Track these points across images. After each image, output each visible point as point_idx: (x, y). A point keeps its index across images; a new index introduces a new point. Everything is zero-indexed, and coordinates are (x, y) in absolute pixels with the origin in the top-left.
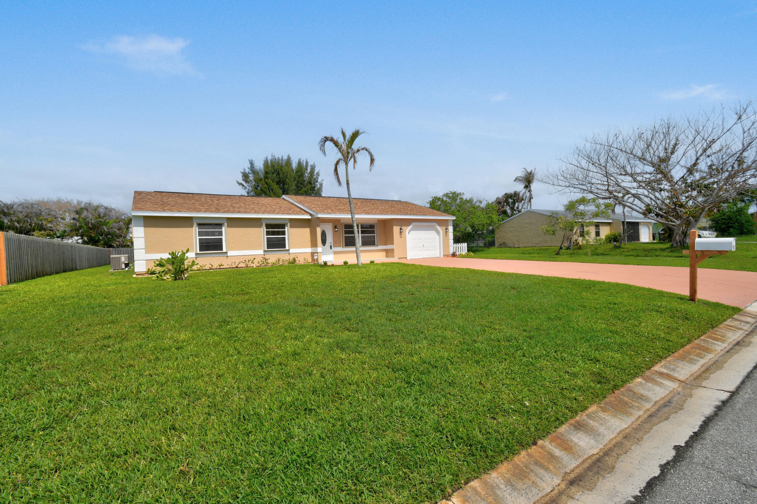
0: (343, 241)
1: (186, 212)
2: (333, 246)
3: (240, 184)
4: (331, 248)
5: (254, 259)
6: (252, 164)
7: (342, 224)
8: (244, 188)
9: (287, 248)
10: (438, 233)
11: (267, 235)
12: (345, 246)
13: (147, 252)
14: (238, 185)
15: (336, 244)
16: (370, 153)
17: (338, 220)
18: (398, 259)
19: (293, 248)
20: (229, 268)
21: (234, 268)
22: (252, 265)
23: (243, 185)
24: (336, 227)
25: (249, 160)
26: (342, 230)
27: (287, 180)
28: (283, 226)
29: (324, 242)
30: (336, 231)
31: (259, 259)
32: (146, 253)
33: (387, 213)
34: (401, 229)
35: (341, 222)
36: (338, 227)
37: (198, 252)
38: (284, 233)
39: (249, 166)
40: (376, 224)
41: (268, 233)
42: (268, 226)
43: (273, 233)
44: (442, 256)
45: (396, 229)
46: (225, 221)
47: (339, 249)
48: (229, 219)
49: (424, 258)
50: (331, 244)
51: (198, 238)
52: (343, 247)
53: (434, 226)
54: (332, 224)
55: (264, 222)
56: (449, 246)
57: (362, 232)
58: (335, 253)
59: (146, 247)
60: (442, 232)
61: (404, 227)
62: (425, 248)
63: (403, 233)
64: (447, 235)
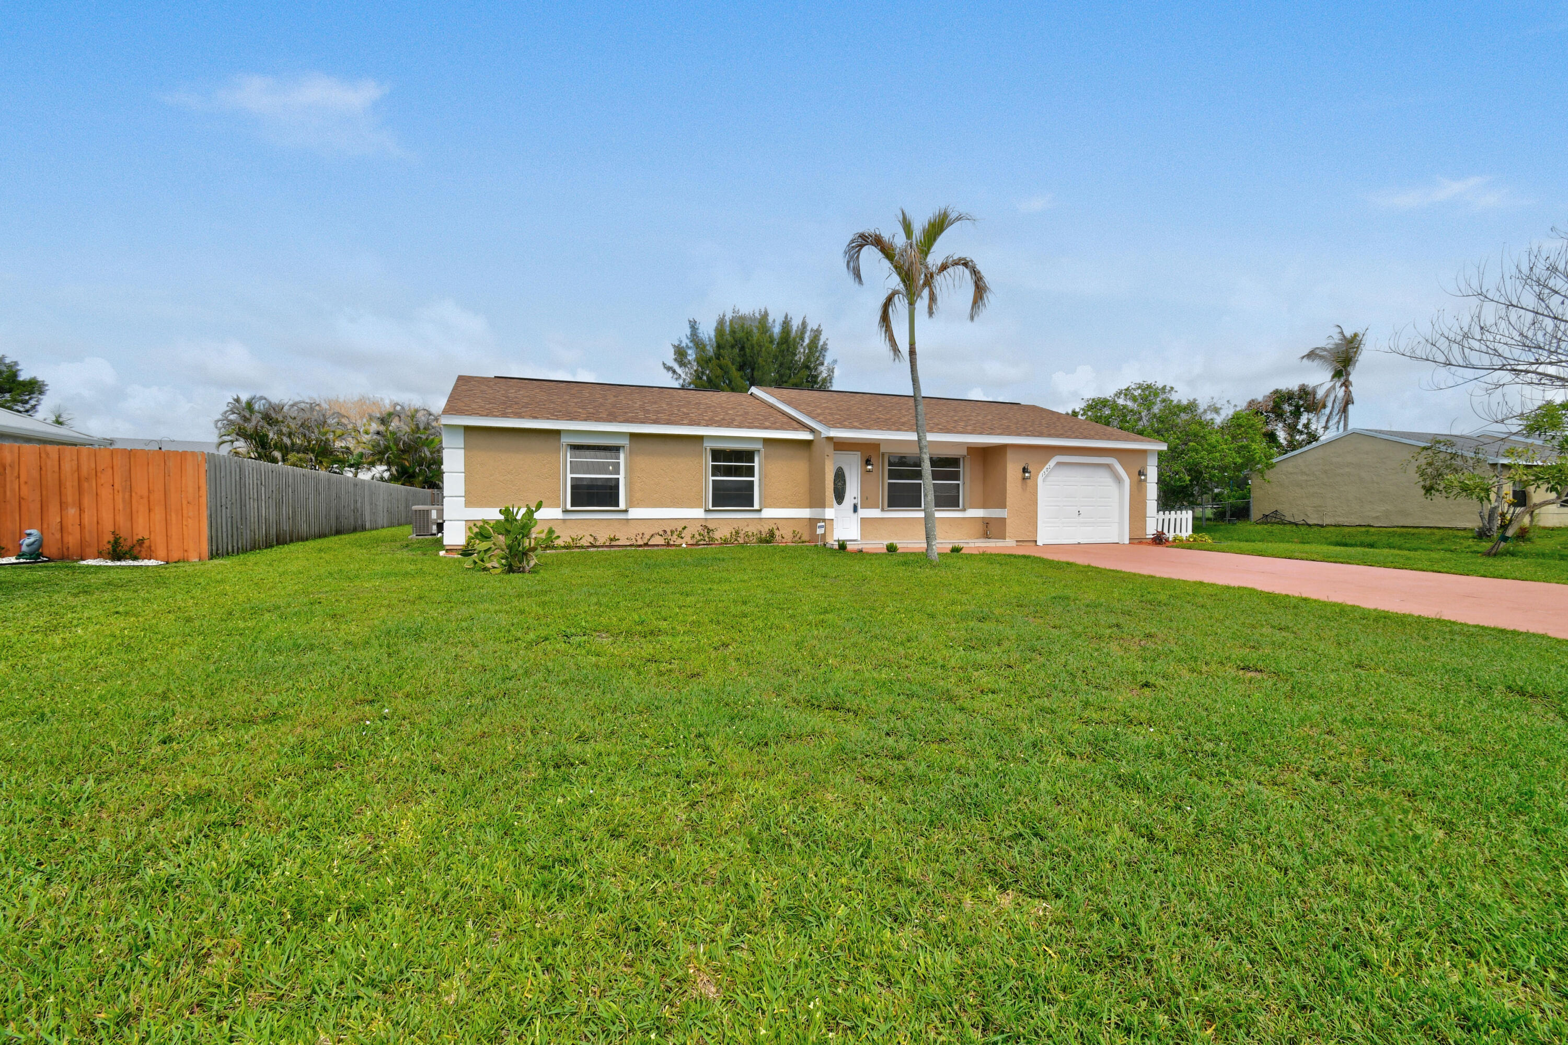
0: (883, 494)
1: (548, 418)
2: (859, 506)
3: (669, 369)
4: (855, 509)
5: (684, 528)
6: (693, 326)
7: (883, 454)
8: (675, 376)
9: (756, 507)
10: (1118, 479)
11: (713, 475)
12: (889, 506)
13: (468, 504)
14: (665, 371)
15: (867, 501)
16: (975, 272)
17: (874, 446)
18: (1014, 544)
19: (770, 506)
20: (631, 546)
21: (640, 546)
22: (679, 541)
23: (674, 372)
24: (868, 462)
25: (690, 321)
26: (882, 468)
27: (760, 360)
28: (748, 456)
30: (869, 471)
31: (693, 529)
32: (466, 505)
33: (992, 432)
34: (1025, 470)
35: (882, 450)
36: (873, 461)
37: (569, 507)
38: (750, 471)
39: (688, 331)
40: (964, 457)
41: (716, 471)
42: (717, 455)
43: (729, 471)
44: (1127, 542)
45: (1013, 471)
46: (625, 442)
47: (875, 513)
48: (633, 436)
49: (1079, 544)
50: (855, 501)
51: (569, 476)
52: (883, 510)
53: (1108, 467)
54: (859, 453)
55: (708, 445)
56: (1145, 517)
57: (933, 475)
58: (865, 521)
59: (466, 491)
60: (1128, 481)
61: (1033, 466)
62: (1082, 518)
63: (1030, 481)
64: (1141, 492)
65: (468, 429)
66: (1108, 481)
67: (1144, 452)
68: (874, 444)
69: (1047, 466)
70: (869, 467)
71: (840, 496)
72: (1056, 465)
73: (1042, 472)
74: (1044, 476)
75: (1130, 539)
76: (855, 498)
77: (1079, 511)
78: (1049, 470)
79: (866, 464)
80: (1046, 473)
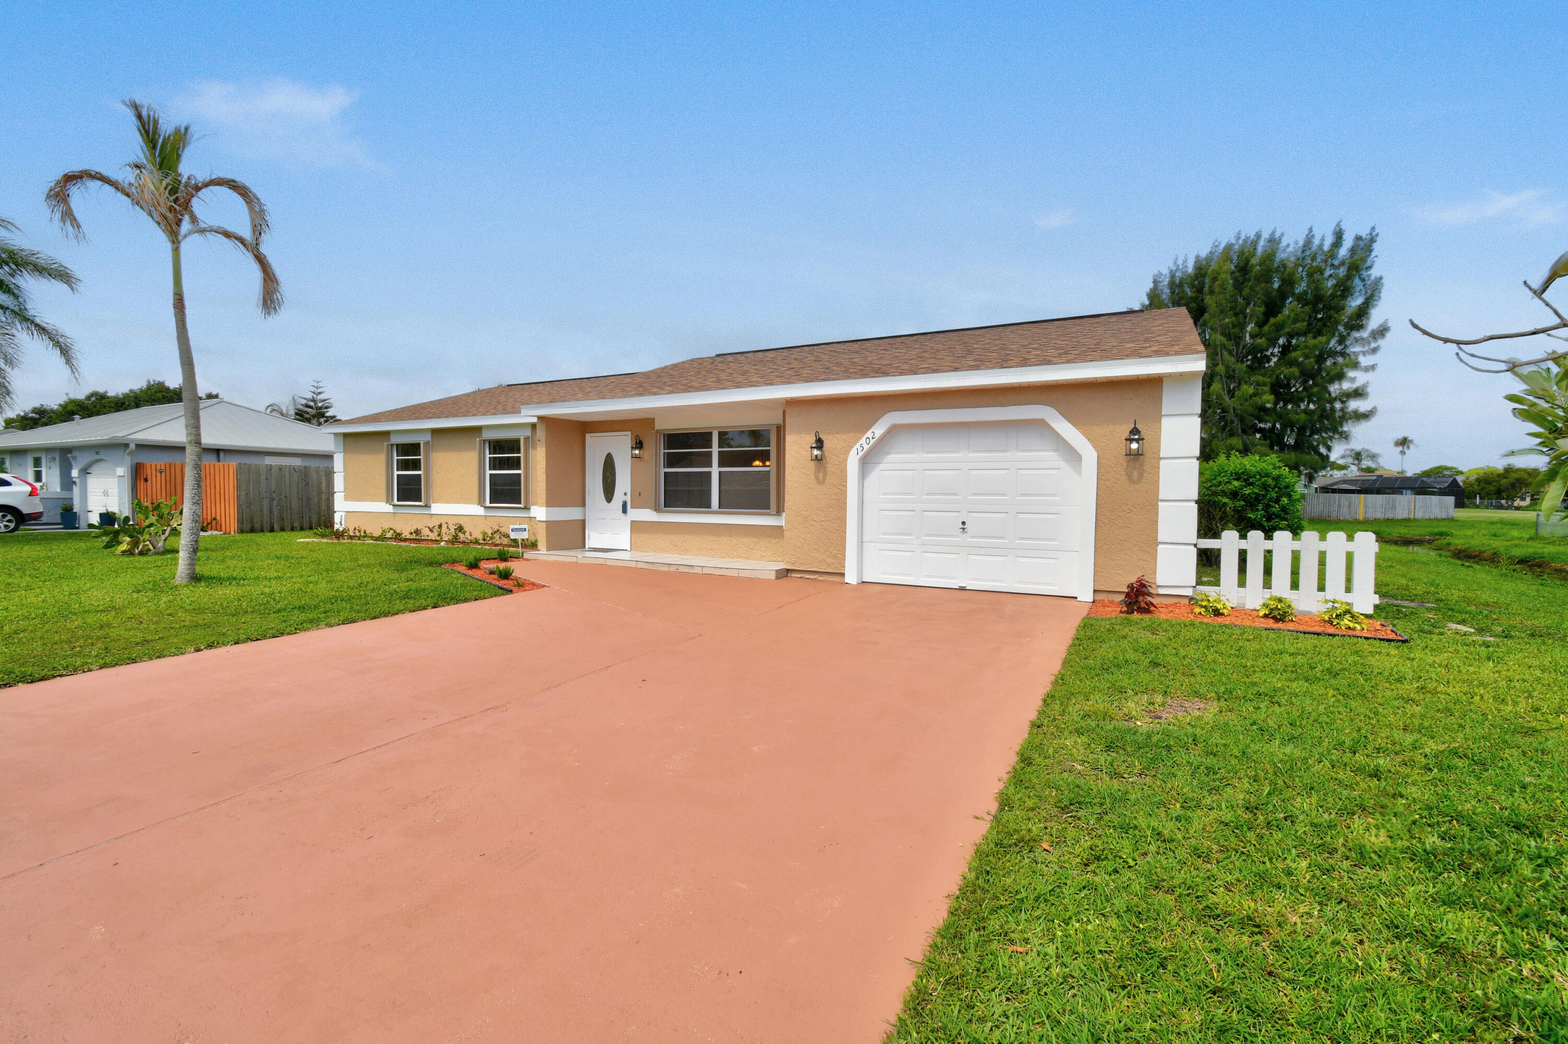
0: (657, 489)
2: (629, 505)
4: (624, 510)
7: (657, 431)
11: (490, 469)
12: (665, 506)
15: (638, 500)
17: (648, 422)
24: (639, 445)
26: (656, 451)
29: (609, 491)
30: (637, 457)
34: (820, 444)
35: (659, 425)
36: (644, 443)
38: (518, 464)
40: (778, 426)
43: (503, 464)
45: (797, 447)
46: (428, 437)
47: (647, 515)
48: (435, 432)
49: (962, 589)
50: (624, 498)
51: (396, 473)
52: (657, 510)
53: (1041, 425)
54: (629, 433)
55: (486, 435)
56: (1155, 543)
57: (725, 460)
58: (636, 527)
59: (345, 488)
60: (1095, 454)
61: (839, 436)
62: (972, 537)
63: (830, 467)
64: (1139, 481)
66: (1049, 457)
67: (1154, 383)
68: (648, 419)
69: (869, 434)
70: (637, 452)
71: (609, 494)
72: (894, 430)
73: (858, 446)
74: (861, 454)
75: (1095, 591)
76: (625, 494)
77: (964, 523)
78: (872, 441)
79: (636, 448)
80: (866, 447)
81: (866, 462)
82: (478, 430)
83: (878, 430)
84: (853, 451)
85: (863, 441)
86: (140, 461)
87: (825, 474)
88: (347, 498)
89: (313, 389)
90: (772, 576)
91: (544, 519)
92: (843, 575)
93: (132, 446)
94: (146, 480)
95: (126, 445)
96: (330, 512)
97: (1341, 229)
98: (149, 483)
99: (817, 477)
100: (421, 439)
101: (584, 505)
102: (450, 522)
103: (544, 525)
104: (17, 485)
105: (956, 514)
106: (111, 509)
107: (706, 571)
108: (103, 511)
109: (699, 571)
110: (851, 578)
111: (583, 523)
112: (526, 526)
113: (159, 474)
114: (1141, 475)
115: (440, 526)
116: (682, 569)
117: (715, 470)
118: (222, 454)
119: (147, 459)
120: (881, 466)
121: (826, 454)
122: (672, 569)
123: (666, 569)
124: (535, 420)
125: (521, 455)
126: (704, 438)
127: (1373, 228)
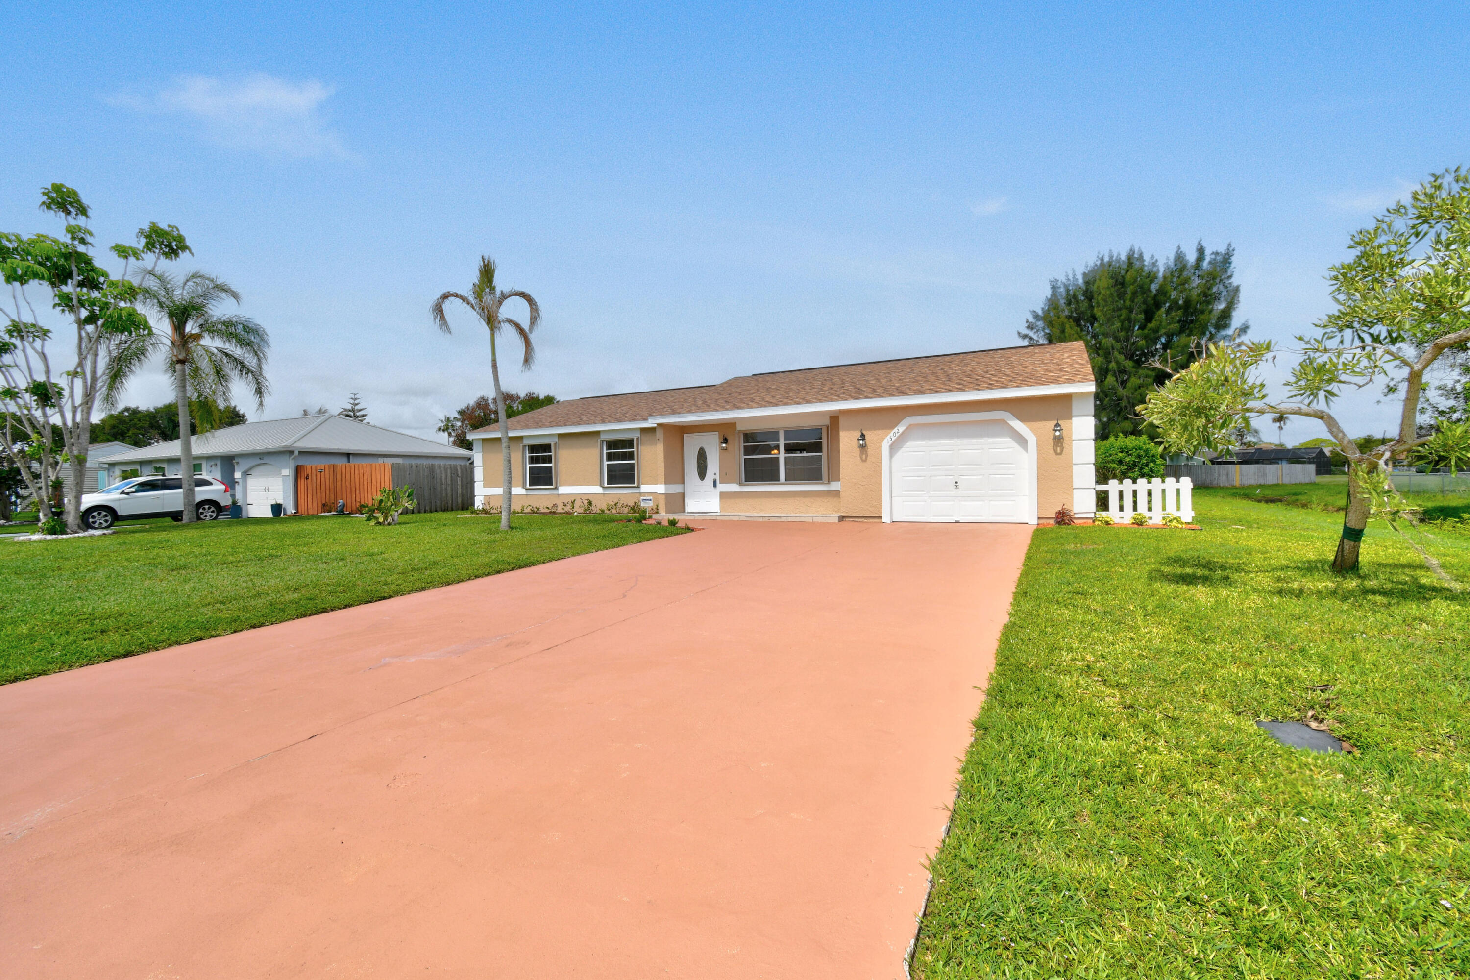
0: (740, 471)
2: (718, 481)
4: (715, 485)
7: (740, 431)
12: (746, 481)
15: (725, 478)
17: (730, 425)
19: (647, 484)
24: (725, 441)
26: (738, 446)
28: (630, 444)
30: (724, 449)
32: (484, 487)
35: (739, 427)
36: (730, 439)
37: (528, 487)
38: (631, 456)
40: (825, 425)
42: (611, 444)
43: (620, 457)
44: (1035, 521)
45: (847, 440)
46: (556, 440)
47: (734, 488)
48: (561, 436)
49: (957, 522)
50: (714, 477)
51: (528, 466)
52: (740, 484)
53: (1002, 423)
54: (717, 434)
55: (604, 437)
56: (1071, 488)
57: (789, 449)
58: (723, 495)
59: (484, 478)
60: (1035, 439)
61: (875, 432)
62: (962, 490)
63: (870, 450)
64: (1061, 454)
65: (484, 440)
66: (1007, 441)
67: (1068, 398)
68: (728, 424)
69: (895, 430)
70: (724, 445)
71: (702, 474)
72: (910, 428)
73: (888, 437)
74: (890, 442)
75: (1039, 518)
76: (715, 474)
77: (957, 483)
78: (897, 435)
79: (724, 443)
80: (894, 438)
81: (894, 448)
82: (597, 433)
83: (901, 428)
84: (885, 441)
85: (891, 434)
86: (300, 464)
87: (867, 456)
88: (485, 485)
89: (352, 401)
90: (836, 520)
91: (664, 492)
92: (881, 518)
93: (296, 453)
94: (307, 478)
95: (292, 452)
96: (473, 496)
97: (1202, 247)
98: (309, 480)
99: (861, 458)
100: (552, 441)
101: (683, 483)
102: (584, 499)
103: (664, 496)
104: (217, 485)
105: (951, 477)
106: (279, 502)
107: (789, 519)
108: (274, 502)
109: (785, 520)
110: (886, 519)
111: (683, 495)
112: (651, 498)
113: (318, 474)
114: (1062, 450)
115: (573, 502)
116: (773, 519)
117: (782, 456)
118: (351, 457)
119: (309, 463)
120: (903, 449)
121: (867, 443)
122: (766, 519)
123: (761, 520)
124: (655, 425)
125: (635, 450)
126: (774, 435)
127: (1229, 245)
